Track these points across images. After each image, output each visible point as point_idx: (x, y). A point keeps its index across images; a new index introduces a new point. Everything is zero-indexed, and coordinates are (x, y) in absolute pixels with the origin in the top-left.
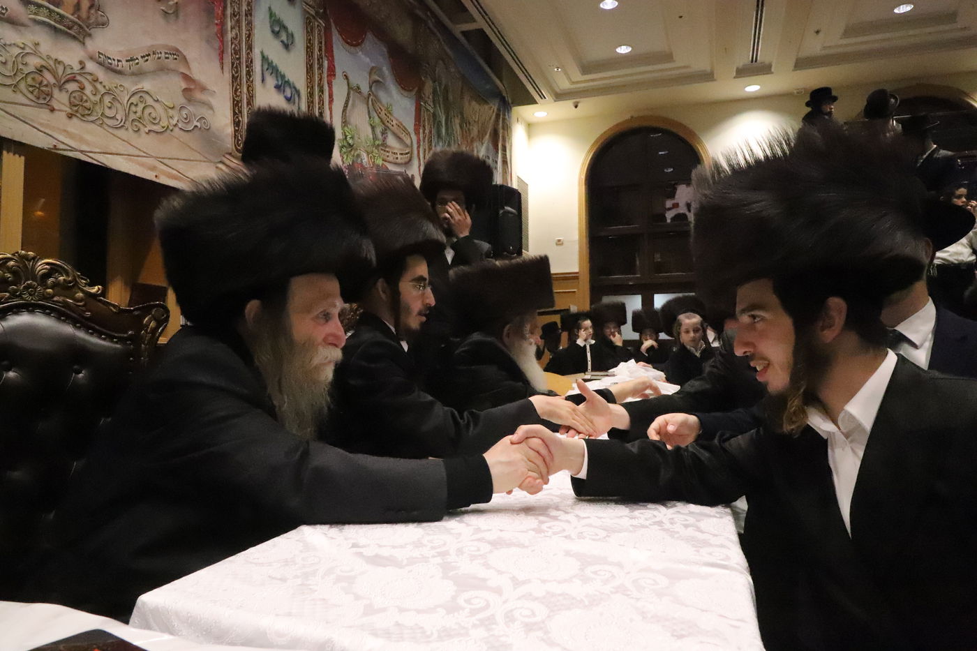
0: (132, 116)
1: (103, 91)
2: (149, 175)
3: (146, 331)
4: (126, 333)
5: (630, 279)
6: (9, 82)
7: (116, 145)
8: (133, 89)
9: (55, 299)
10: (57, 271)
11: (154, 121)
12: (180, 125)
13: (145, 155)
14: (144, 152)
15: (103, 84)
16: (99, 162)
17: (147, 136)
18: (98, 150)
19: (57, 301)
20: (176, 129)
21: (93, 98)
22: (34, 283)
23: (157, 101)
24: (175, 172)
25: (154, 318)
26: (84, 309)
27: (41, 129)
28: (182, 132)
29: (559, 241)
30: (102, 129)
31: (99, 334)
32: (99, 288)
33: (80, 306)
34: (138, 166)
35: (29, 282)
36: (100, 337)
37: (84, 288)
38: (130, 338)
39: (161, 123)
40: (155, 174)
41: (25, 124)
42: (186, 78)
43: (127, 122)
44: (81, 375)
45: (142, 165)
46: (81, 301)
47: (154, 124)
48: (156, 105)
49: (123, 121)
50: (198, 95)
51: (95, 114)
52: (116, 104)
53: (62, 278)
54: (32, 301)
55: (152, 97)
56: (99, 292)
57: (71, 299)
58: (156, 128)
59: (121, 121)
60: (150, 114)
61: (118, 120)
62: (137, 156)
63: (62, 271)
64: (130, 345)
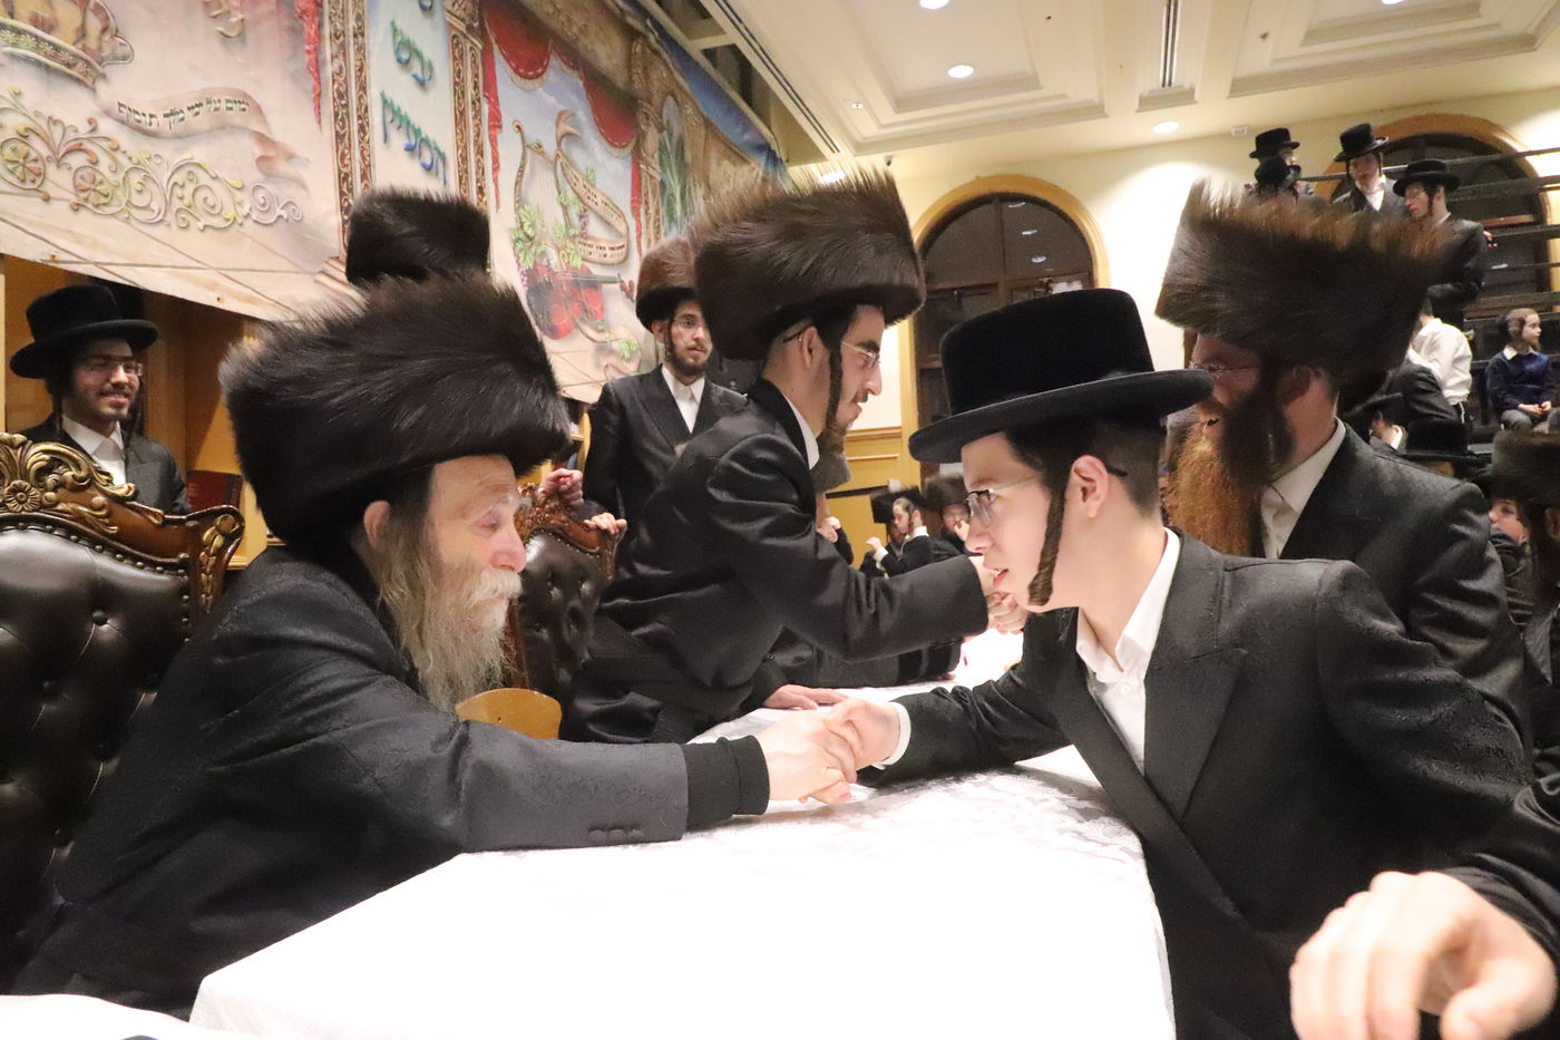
0: (177, 204)
1: (127, 165)
2: (207, 298)
3: (208, 553)
4: (175, 556)
7: (154, 252)
8: (178, 160)
9: (60, 507)
10: (61, 463)
11: (212, 210)
12: (254, 216)
13: (200, 265)
14: (198, 261)
15: (129, 154)
16: (121, 277)
17: (199, 233)
18: (123, 261)
19: (62, 511)
20: (249, 223)
21: (112, 178)
22: (25, 483)
23: (215, 178)
24: (248, 291)
25: (220, 531)
26: (107, 521)
27: (31, 230)
28: (257, 227)
30: (128, 226)
31: (132, 560)
33: (100, 516)
34: (190, 284)
35: (17, 482)
36: (134, 565)
37: (105, 488)
38: (183, 564)
39: (223, 212)
40: (218, 296)
41: (5, 224)
42: (262, 139)
43: (168, 214)
44: (105, 627)
45: (196, 282)
46: (100, 509)
47: (212, 215)
48: (215, 185)
49: (163, 212)
50: (282, 167)
51: (116, 203)
52: (151, 185)
53: (68, 474)
54: (23, 513)
55: (207, 172)
56: (131, 493)
57: (86, 507)
58: (216, 222)
59: (159, 214)
60: (205, 199)
61: (153, 211)
62: (189, 268)
63: (70, 463)
64: (182, 575)
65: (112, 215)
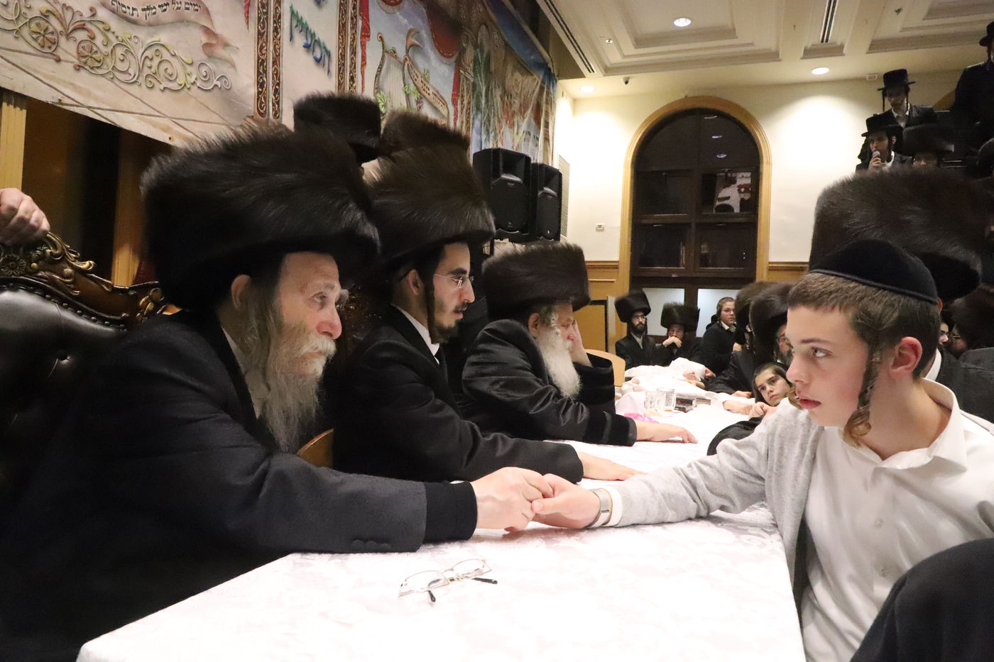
0: (146, 71)
1: (115, 42)
2: (162, 137)
3: (142, 313)
4: (119, 315)
5: (673, 272)
6: (10, 26)
7: (127, 102)
8: (149, 41)
9: (40, 274)
11: (171, 77)
12: (198, 84)
13: (159, 114)
14: (158, 112)
15: (116, 34)
16: (105, 118)
17: (160, 93)
18: (108, 108)
19: (41, 277)
20: (194, 88)
21: (104, 49)
22: (16, 255)
23: (174, 56)
24: (191, 134)
25: (151, 299)
26: (72, 286)
27: (45, 81)
28: (199, 91)
29: (600, 226)
30: (113, 84)
31: (88, 315)
32: (90, 264)
33: (68, 283)
34: (151, 126)
35: (10, 254)
36: (89, 319)
37: (73, 263)
38: (124, 321)
39: (177, 80)
40: (169, 136)
41: (28, 75)
42: (208, 31)
43: (140, 78)
44: (65, 361)
45: (155, 125)
46: (68, 278)
47: (170, 81)
48: (171, 59)
49: (136, 77)
50: (220, 52)
51: (105, 67)
52: (129, 57)
53: (48, 251)
54: (13, 276)
55: (168, 50)
56: (91, 268)
57: (58, 275)
58: (173, 86)
59: (134, 77)
60: (166, 70)
61: (130, 75)
62: (151, 115)
63: (49, 244)
64: (123, 328)
65: (102, 75)
